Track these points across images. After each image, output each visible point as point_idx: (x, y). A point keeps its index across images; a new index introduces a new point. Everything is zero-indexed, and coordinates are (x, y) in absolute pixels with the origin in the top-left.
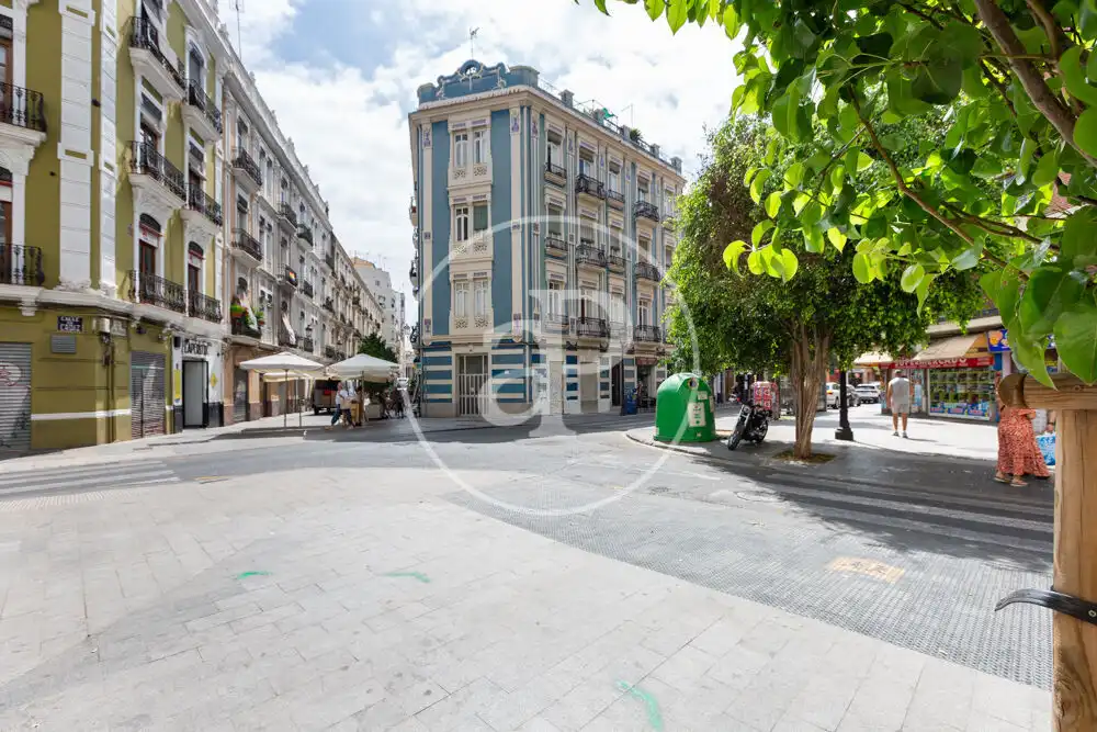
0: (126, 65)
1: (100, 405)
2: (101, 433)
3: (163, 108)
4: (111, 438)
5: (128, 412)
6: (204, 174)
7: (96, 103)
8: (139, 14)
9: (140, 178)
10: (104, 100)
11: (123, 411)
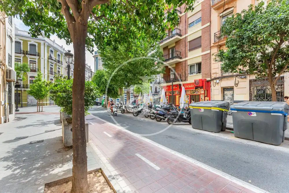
0: (48, 62)
1: (45, 101)
2: (45, 104)
3: (53, 65)
4: (46, 105)
5: (49, 102)
6: (60, 71)
7: (44, 68)
8: (50, 55)
9: (50, 75)
10: (45, 67)
11: (48, 102)
